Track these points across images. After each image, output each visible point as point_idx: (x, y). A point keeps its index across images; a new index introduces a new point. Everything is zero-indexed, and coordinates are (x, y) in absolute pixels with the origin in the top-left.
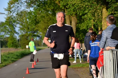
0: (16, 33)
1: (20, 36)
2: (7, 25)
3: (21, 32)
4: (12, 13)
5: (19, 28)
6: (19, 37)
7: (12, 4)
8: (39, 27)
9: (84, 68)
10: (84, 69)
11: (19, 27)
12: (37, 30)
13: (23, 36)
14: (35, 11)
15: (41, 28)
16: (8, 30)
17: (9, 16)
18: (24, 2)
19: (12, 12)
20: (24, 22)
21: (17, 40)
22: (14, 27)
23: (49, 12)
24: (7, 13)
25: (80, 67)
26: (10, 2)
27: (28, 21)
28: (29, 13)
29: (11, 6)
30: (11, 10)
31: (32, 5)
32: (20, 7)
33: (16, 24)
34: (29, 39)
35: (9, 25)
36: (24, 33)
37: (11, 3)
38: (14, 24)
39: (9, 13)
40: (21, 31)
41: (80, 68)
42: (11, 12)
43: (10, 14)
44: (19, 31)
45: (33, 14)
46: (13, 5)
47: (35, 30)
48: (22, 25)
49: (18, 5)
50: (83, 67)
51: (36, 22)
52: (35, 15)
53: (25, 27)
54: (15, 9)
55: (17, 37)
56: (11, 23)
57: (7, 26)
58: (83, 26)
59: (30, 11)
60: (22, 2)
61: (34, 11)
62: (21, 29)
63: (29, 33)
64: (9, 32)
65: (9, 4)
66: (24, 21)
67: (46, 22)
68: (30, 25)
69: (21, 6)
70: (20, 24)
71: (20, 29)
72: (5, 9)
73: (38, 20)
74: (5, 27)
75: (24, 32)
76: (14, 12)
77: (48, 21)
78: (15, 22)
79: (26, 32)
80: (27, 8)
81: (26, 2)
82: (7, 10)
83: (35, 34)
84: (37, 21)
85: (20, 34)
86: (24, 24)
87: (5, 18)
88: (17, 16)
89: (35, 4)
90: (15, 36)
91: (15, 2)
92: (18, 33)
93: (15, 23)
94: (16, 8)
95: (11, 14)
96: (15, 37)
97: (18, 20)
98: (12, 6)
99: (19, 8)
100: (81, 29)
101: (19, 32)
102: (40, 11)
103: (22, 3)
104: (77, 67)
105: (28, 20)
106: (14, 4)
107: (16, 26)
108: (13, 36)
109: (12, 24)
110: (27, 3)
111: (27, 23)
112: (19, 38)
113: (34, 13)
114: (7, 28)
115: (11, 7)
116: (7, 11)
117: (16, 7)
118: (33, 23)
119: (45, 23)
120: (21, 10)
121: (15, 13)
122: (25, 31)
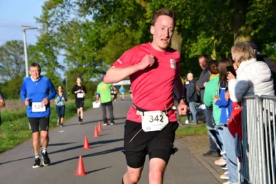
0: (60, 67)
1: (67, 73)
2: (41, 51)
3: (69, 65)
4: (52, 27)
5: (65, 57)
6: (65, 75)
7: (50, 9)
8: (104, 53)
9: (199, 135)
10: (199, 137)
11: (65, 55)
12: (100, 61)
13: (72, 72)
14: (96, 21)
15: (109, 56)
16: (44, 61)
17: (45, 33)
18: (74, 4)
19: (51, 25)
20: (74, 45)
21: (62, 81)
22: (55, 54)
23: (125, 24)
24: (41, 28)
25: (189, 133)
26: (46, 5)
27: (82, 42)
28: (84, 26)
29: (48, 12)
30: (49, 22)
31: (90, 9)
32: (66, 14)
33: (57, 49)
34: (85, 77)
35: (45, 52)
36: (74, 67)
37: (48, 7)
38: (54, 48)
39: (44, 26)
40: (69, 63)
41: (190, 135)
42: (49, 25)
43: (47, 28)
44: (65, 62)
45: (93, 28)
46: (53, 10)
47: (96, 59)
48: (70, 50)
49: (63, 10)
50: (197, 132)
51: (100, 43)
52: (97, 30)
53: (76, 55)
54: (56, 19)
55: (62, 74)
56: (48, 47)
57: (42, 54)
58: (195, 50)
59: (87, 21)
60: (71, 3)
61: (94, 21)
62: (69, 58)
63: (84, 66)
64: (45, 65)
65: (44, 8)
66: (75, 42)
67: (119, 43)
68: (86, 51)
69: (68, 11)
70: (66, 49)
71: (67, 59)
72: (37, 19)
73: (104, 40)
74: (37, 55)
75: (75, 64)
76: (55, 24)
77: (122, 40)
78: (57, 44)
79: (80, 66)
80: (81, 16)
81: (78, 3)
82: (41, 21)
83: (97, 67)
84: (101, 41)
85: (67, 68)
86: (73, 48)
87: (38, 37)
88: (60, 32)
89: (96, 8)
90: (57, 73)
91: (55, 4)
92: (63, 67)
93: (56, 47)
94: (59, 16)
95: (50, 29)
96: (57, 76)
97: (61, 40)
98: (50, 12)
99: (64, 16)
100: (190, 56)
101: (65, 65)
102: (107, 22)
103: (71, 5)
104: (186, 133)
105: (81, 40)
106: (55, 8)
107: (58, 53)
108: (53, 73)
109: (50, 49)
110: (81, 5)
111: (80, 46)
112: (65, 77)
113: (95, 25)
114: (41, 56)
115: (49, 14)
116: (41, 24)
117: (59, 14)
118: (93, 46)
119: (117, 45)
120: (69, 20)
121: (56, 27)
122: (77, 62)
